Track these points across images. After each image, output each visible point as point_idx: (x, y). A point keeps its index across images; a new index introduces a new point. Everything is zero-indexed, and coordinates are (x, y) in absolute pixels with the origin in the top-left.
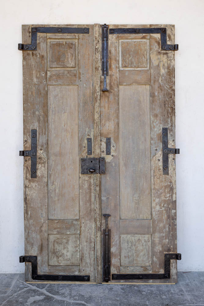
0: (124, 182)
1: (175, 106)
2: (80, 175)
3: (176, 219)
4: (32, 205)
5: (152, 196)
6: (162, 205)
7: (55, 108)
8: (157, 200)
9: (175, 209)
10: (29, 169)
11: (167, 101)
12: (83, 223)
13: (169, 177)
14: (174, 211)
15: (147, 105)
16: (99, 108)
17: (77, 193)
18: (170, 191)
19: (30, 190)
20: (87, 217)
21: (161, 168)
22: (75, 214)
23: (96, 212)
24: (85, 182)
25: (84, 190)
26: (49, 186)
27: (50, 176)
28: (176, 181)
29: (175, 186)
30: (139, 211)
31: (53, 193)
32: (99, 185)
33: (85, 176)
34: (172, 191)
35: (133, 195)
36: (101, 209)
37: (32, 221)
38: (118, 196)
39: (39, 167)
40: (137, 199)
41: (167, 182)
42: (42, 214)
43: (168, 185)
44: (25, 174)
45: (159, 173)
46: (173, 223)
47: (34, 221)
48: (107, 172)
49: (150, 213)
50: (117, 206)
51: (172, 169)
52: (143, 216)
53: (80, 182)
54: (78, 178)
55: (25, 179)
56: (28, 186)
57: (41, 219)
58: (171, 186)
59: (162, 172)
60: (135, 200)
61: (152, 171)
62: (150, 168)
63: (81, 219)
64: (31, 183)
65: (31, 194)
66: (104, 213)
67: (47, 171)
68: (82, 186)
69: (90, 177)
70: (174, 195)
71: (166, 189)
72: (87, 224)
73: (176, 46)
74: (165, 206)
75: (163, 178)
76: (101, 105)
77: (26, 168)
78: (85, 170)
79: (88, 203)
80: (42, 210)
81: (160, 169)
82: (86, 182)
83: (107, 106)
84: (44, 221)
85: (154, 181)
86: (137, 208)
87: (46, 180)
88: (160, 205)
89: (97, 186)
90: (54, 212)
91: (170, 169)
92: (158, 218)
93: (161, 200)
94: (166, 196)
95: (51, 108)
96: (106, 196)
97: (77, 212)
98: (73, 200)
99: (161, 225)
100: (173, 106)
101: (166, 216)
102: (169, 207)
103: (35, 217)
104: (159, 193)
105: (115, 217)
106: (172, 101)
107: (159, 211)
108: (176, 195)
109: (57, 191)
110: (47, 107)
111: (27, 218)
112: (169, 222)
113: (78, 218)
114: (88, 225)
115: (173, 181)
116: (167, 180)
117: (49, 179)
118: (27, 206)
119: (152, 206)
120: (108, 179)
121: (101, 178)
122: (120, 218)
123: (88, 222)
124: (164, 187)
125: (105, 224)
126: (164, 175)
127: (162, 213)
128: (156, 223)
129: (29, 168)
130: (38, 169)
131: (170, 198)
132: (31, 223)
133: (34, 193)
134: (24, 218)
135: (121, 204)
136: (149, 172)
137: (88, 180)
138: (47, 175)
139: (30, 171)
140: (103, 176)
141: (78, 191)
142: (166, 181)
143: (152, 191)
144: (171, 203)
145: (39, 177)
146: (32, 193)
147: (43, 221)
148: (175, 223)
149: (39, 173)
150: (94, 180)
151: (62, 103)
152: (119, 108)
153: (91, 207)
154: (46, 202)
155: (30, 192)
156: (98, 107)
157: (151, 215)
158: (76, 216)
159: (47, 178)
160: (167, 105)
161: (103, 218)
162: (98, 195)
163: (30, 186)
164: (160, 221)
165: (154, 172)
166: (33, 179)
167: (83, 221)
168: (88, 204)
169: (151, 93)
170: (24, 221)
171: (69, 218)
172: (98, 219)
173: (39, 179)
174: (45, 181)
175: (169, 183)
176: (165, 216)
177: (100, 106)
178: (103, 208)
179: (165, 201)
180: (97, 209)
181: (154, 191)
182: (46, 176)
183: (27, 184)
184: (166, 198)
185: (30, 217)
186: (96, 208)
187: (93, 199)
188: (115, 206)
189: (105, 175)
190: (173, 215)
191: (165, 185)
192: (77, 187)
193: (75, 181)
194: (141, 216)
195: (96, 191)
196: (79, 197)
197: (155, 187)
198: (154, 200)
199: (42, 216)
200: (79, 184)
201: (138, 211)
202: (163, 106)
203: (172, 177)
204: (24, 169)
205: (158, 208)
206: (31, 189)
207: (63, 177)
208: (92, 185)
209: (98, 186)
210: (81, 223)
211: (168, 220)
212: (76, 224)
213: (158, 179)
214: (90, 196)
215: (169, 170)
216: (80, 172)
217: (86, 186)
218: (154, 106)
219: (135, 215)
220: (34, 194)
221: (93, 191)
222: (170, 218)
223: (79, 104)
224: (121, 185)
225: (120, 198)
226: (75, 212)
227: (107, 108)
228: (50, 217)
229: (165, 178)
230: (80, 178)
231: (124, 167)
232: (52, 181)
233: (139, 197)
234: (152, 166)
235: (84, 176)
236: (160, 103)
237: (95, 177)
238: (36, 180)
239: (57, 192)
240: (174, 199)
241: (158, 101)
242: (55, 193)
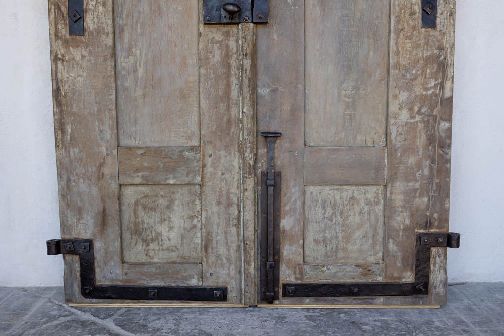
0: (317, 48)
2: (202, 26)
3: (449, 146)
4: (75, 109)
5: (390, 84)
6: (416, 109)
8: (404, 96)
9: (449, 120)
10: (64, 10)
12: (210, 156)
13: (437, 33)
14: (447, 125)
17: (193, 78)
18: (437, 71)
19: (68, 67)
20: (220, 139)
21: (418, 11)
22: (189, 132)
23: (243, 125)
24: (213, 47)
25: (210, 68)
26: (119, 61)
27: (122, 31)
28: (453, 45)
29: (452, 57)
30: (354, 124)
31: (131, 76)
32: (251, 53)
33: (214, 29)
34: (444, 72)
35: (342, 82)
36: (255, 118)
37: (77, 150)
38: (300, 86)
39: (90, 6)
40: (349, 92)
41: (431, 47)
42: (101, 131)
43: (433, 55)
44: (53, 23)
45: (411, 23)
46: (442, 156)
47: (80, 151)
48: (271, 21)
49: (382, 131)
50: (298, 112)
51: (446, 14)
52: (364, 139)
53: (201, 47)
54: (195, 38)
55: (54, 37)
56: (63, 56)
57: (99, 145)
58: (442, 58)
59: (419, 21)
60: (346, 96)
61: (392, 18)
62: (386, 12)
63: (205, 145)
64: (71, 49)
65: (70, 78)
66: (263, 128)
67: (111, 16)
68: (207, 58)
69: (227, 35)
70: (448, 84)
71: (427, 66)
72: (220, 158)
74: (423, 110)
75: (422, 36)
77: (55, 9)
78: (215, 13)
79: (221, 104)
80: (101, 121)
81: (413, 13)
82: (216, 46)
84: (107, 149)
85: (396, 43)
86: (351, 118)
87: (110, 42)
88: (411, 109)
89: (246, 55)
90: (133, 129)
91: (439, 11)
92: (403, 143)
93: (413, 95)
94: (426, 86)
96: (271, 84)
97: (194, 128)
98: (183, 96)
99: (410, 162)
101: (424, 137)
102: (435, 114)
103: (84, 139)
104: (408, 76)
105: (292, 141)
107: (407, 123)
108: (452, 82)
109: (141, 71)
111: (63, 142)
112: (432, 153)
113: (196, 144)
114: (223, 160)
115: (447, 46)
116: (431, 43)
117: (118, 40)
118: (61, 112)
119: (390, 112)
120: (274, 39)
121: (255, 35)
122: (305, 145)
123: (221, 152)
124: (421, 62)
125: (265, 159)
126: (423, 29)
127: (415, 129)
128: (396, 154)
129: (63, 8)
130: (86, 11)
131: (436, 89)
132: (74, 155)
133: (78, 76)
134: (56, 144)
135: (307, 108)
136: (385, 21)
137: (222, 41)
138: (111, 26)
139: (65, 15)
140: (261, 28)
141: (196, 72)
142: (428, 45)
143: (391, 71)
144: (439, 104)
145: (92, 32)
146: (73, 75)
147: (104, 149)
148: (448, 157)
149: (90, 22)
150: (237, 41)
153: (229, 115)
154: (111, 99)
155: (67, 72)
157: (386, 135)
158: (190, 138)
159: (111, 36)
161: (261, 139)
162: (249, 81)
163: (67, 58)
164: (410, 149)
165: (398, 21)
166: (74, 37)
167: (209, 150)
168: (223, 107)
170: (56, 150)
171: (172, 144)
172: (249, 145)
173: (91, 37)
174: (106, 45)
175: (436, 52)
176: (422, 139)
178: (260, 116)
179: (423, 98)
180: (245, 119)
181: (397, 71)
182: (111, 30)
183: (59, 52)
184: (426, 89)
185: (71, 139)
186: (243, 116)
187: (234, 94)
188: (294, 112)
189: (267, 29)
190: (443, 135)
191: (425, 55)
192: (192, 61)
193: (186, 46)
194: (359, 137)
195: (243, 70)
196: (199, 87)
197: (398, 62)
198: (396, 97)
199: (102, 139)
200: (199, 54)
201: (351, 126)
203: (444, 34)
204: (50, 10)
205: (404, 116)
206: (71, 66)
207: (155, 36)
208: (231, 56)
209: (249, 57)
210: (204, 155)
211: (430, 147)
212: (191, 157)
213: (408, 41)
214: (228, 85)
215: (438, 15)
216: (201, 18)
217: (217, 57)
219: (343, 135)
220: (79, 78)
221: (234, 70)
222: (435, 143)
224: (309, 57)
225: (307, 92)
226: (188, 127)
228: (124, 142)
229: (427, 38)
230: (200, 35)
231: (317, 8)
232: (126, 46)
233: (356, 88)
234: (394, 5)
235: (212, 29)
237: (240, 33)
238: (82, 42)
239: (140, 75)
240: (447, 94)
242: (136, 77)
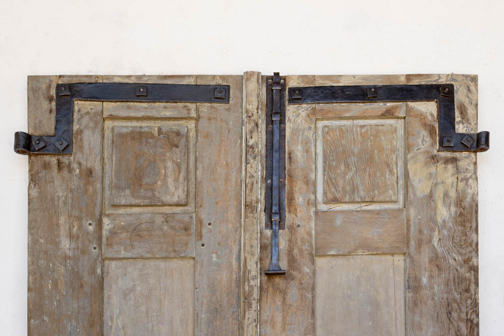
1: (478, 315)
7: (123, 328)
11: (455, 300)
15: (398, 315)
16: (256, 326)
73: (484, 135)
76: (262, 319)
83: (279, 319)
95: (113, 330)
100: (474, 316)
106: (469, 302)
110: (102, 327)
151: (147, 312)
152: (314, 325)
156: (255, 324)
160: (455, 315)
169: (409, 277)
177: (259, 321)
202: (445, 315)
218: (417, 318)
223: (196, 316)
227: (279, 326)
236: (435, 306)
241: (430, 302)
